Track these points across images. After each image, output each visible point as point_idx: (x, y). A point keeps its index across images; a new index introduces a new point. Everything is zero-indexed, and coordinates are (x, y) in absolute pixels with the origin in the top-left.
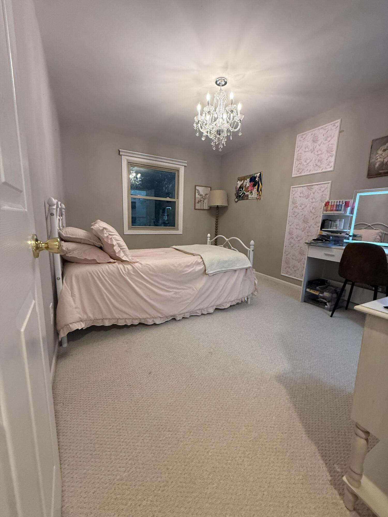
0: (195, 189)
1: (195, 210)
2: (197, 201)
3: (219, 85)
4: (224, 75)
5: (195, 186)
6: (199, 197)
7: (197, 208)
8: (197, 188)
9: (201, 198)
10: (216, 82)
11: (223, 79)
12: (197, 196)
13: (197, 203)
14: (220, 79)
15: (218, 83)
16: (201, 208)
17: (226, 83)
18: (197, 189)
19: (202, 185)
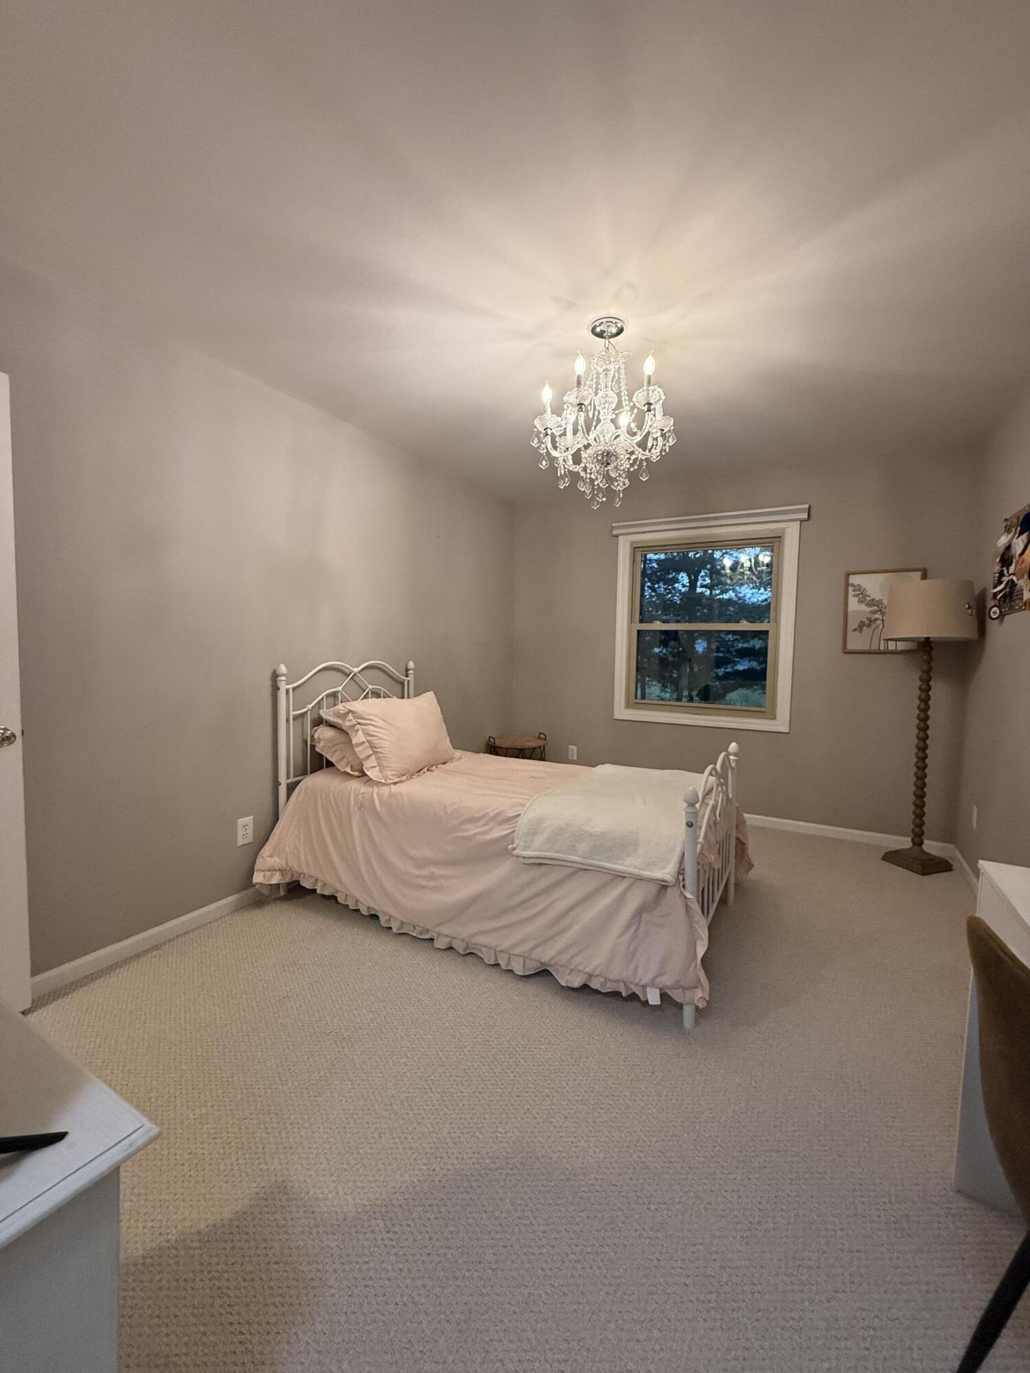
0: (847, 585)
1: (846, 655)
2: (853, 624)
3: (600, 335)
4: (613, 312)
5: (848, 575)
6: (862, 612)
7: (850, 647)
8: (854, 580)
9: (875, 612)
10: (593, 331)
11: (614, 321)
12: (854, 604)
13: (855, 630)
14: (604, 320)
15: (598, 330)
16: (874, 647)
17: (620, 331)
18: (853, 585)
19: (876, 568)
